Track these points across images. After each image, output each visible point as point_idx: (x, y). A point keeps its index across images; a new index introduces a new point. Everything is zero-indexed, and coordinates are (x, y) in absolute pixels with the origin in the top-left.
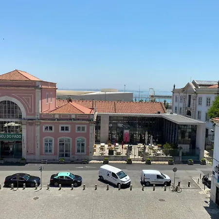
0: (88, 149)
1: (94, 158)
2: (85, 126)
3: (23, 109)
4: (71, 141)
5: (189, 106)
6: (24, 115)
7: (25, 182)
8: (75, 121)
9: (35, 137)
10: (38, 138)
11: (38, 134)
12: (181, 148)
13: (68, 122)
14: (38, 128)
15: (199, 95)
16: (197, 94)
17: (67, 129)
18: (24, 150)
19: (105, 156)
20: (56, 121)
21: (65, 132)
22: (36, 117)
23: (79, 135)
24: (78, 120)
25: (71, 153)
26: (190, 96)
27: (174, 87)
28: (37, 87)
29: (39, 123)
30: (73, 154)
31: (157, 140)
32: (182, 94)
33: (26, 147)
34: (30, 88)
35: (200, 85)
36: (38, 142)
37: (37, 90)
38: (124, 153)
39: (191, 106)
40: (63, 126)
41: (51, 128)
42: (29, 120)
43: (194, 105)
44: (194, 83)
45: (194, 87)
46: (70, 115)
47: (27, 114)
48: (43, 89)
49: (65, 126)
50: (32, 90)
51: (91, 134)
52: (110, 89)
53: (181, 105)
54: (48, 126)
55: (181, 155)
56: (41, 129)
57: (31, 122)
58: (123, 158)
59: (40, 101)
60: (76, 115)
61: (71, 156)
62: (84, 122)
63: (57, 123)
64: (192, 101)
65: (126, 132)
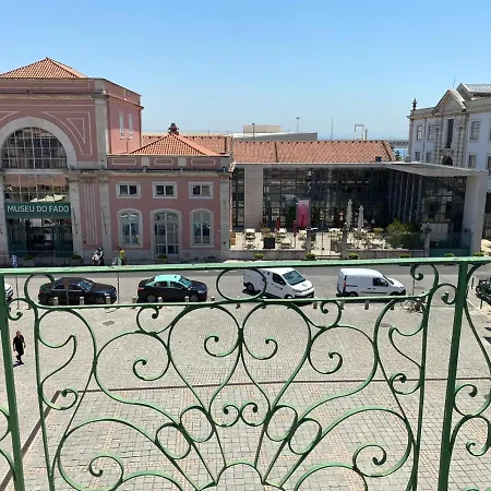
0: (218, 235)
1: (231, 256)
2: (210, 184)
3: (68, 147)
4: (180, 217)
5: (448, 146)
6: (72, 160)
7: (83, 294)
8: (186, 174)
9: (99, 209)
10: (107, 212)
11: (105, 203)
12: (428, 230)
13: (171, 174)
14: (105, 189)
15: (473, 117)
16: (467, 115)
17: (170, 190)
18: (77, 240)
19: (256, 251)
20: (144, 173)
21: (165, 197)
22: (100, 163)
23: (197, 204)
24: (194, 169)
25: (180, 245)
26: (451, 122)
27: (415, 106)
28: (97, 94)
29: (106, 179)
30: (186, 246)
31: (373, 221)
32: (432, 121)
33: (80, 232)
34: (82, 98)
35: (476, 95)
36: (108, 221)
37: (98, 102)
38: (298, 245)
39: (453, 145)
40: (160, 183)
41: (133, 190)
42: (83, 170)
43: (461, 141)
44: (462, 90)
45: (461, 99)
46: (176, 159)
47: (79, 158)
48: (110, 100)
49: (165, 184)
50: (86, 102)
51: (225, 202)
52: (265, 127)
53: (430, 147)
54: (128, 184)
55: (427, 245)
56: (112, 191)
57: (89, 176)
58: (295, 255)
59: (106, 131)
60: (189, 159)
61: (181, 252)
62: (206, 174)
63: (147, 177)
64: (455, 133)
65: (303, 203)
